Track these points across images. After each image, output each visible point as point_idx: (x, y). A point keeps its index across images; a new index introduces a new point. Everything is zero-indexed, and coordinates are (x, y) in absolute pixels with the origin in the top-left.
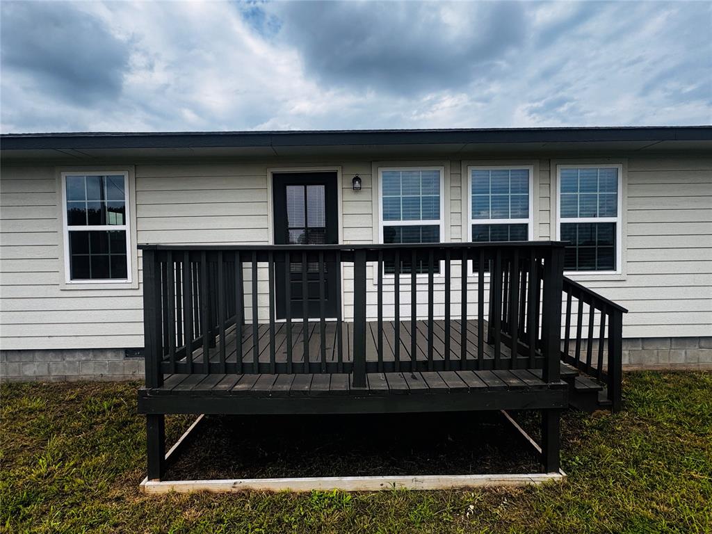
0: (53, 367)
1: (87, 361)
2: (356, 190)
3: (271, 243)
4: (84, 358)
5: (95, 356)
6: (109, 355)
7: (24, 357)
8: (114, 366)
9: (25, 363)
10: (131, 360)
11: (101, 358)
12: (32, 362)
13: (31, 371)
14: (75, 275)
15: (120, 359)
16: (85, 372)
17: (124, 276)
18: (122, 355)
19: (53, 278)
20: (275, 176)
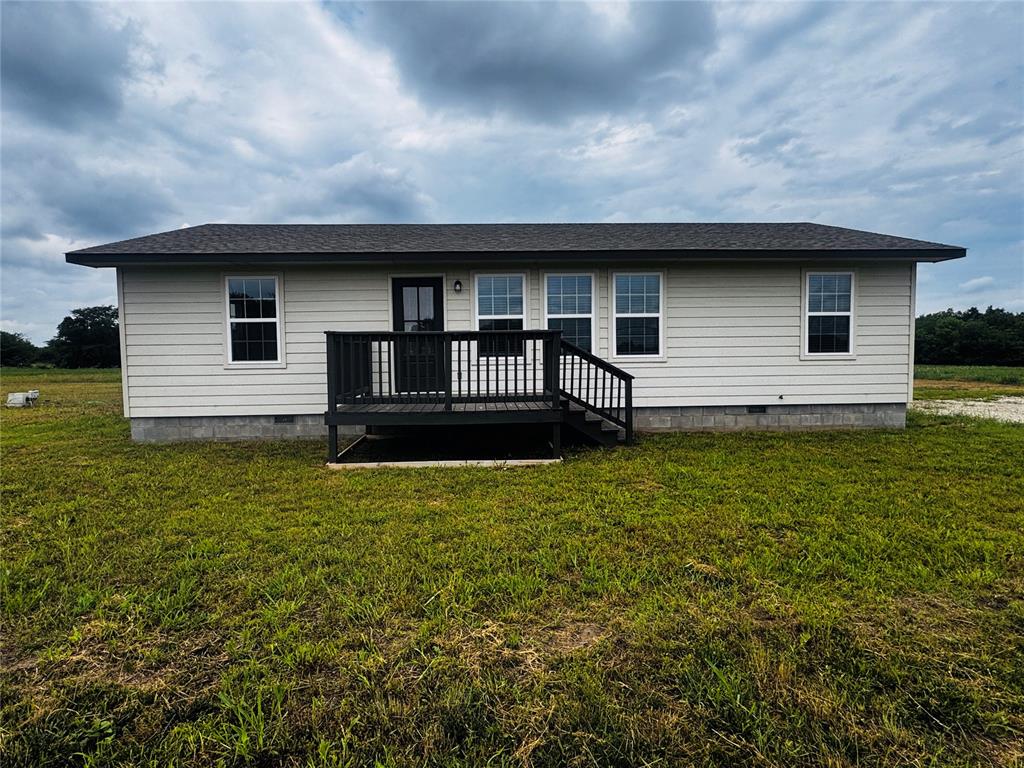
0: (217, 430)
1: (244, 426)
2: (458, 291)
3: (391, 330)
4: (242, 424)
5: (251, 422)
6: (262, 421)
7: (194, 423)
8: (266, 430)
9: (195, 427)
10: (280, 425)
11: (256, 424)
12: (201, 426)
13: (200, 433)
14: (235, 358)
15: (271, 425)
16: (244, 434)
17: (276, 359)
18: (273, 420)
19: (219, 360)
20: (394, 280)
